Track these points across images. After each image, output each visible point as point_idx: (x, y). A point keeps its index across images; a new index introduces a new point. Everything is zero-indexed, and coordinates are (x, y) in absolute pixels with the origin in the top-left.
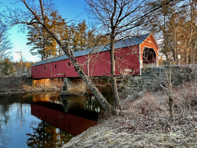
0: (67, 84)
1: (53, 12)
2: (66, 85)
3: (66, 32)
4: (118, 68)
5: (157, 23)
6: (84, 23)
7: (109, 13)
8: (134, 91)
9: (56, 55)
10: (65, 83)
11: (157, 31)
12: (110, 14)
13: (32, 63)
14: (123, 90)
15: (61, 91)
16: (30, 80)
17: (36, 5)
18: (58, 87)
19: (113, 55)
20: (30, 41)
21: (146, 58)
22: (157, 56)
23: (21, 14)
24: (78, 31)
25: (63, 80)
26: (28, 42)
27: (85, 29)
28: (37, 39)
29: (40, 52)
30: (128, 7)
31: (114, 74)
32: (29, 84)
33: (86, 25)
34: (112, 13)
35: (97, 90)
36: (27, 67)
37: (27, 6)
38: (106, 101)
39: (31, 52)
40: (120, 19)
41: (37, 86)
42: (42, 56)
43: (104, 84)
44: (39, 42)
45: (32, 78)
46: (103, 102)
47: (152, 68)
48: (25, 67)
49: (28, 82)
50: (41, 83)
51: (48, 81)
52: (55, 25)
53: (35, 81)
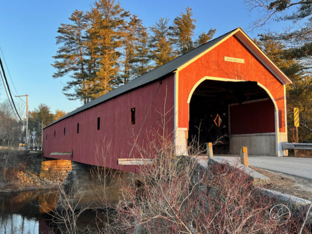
16: (38, 160)
39: (65, 92)
41: (52, 175)
45: (41, 156)
49: (33, 164)
50: (63, 169)
53: (47, 164)
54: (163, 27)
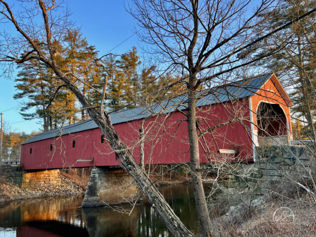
0: (97, 181)
1: (71, 33)
2: (95, 183)
3: (97, 71)
4: (206, 151)
5: (284, 51)
6: (132, 54)
7: (183, 41)
8: (244, 198)
9: (74, 119)
10: (93, 179)
11: (286, 67)
12: (185, 43)
13: (24, 137)
14: (219, 197)
15: (83, 196)
16: (18, 173)
17: (36, 25)
18: (78, 188)
19: (195, 125)
20: (21, 92)
21: (264, 128)
22: (289, 120)
23: (5, 43)
24: (122, 70)
25: (88, 173)
26: (16, 93)
27: (136, 65)
28: (35, 87)
29: (41, 113)
30: (223, 27)
31: (198, 166)
32: (15, 182)
33: (137, 57)
34: (190, 40)
35: (163, 200)
36: (12, 144)
37: (17, 27)
38: (182, 225)
39: (22, 112)
40: (205, 52)
41: (32, 186)
42: (45, 122)
43: (177, 179)
44: (40, 93)
45: (22, 169)
46: (174, 226)
47: (279, 147)
48: (10, 143)
49: (13, 177)
50: (42, 180)
51: (56, 175)
52: (73, 58)
53: (28, 176)
54: (112, 61)
